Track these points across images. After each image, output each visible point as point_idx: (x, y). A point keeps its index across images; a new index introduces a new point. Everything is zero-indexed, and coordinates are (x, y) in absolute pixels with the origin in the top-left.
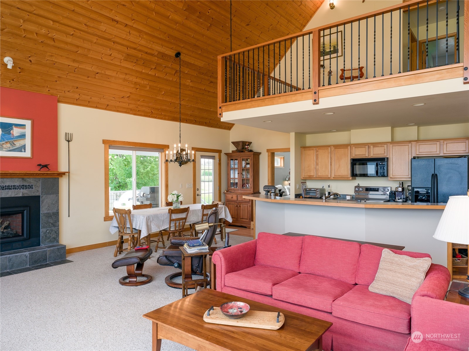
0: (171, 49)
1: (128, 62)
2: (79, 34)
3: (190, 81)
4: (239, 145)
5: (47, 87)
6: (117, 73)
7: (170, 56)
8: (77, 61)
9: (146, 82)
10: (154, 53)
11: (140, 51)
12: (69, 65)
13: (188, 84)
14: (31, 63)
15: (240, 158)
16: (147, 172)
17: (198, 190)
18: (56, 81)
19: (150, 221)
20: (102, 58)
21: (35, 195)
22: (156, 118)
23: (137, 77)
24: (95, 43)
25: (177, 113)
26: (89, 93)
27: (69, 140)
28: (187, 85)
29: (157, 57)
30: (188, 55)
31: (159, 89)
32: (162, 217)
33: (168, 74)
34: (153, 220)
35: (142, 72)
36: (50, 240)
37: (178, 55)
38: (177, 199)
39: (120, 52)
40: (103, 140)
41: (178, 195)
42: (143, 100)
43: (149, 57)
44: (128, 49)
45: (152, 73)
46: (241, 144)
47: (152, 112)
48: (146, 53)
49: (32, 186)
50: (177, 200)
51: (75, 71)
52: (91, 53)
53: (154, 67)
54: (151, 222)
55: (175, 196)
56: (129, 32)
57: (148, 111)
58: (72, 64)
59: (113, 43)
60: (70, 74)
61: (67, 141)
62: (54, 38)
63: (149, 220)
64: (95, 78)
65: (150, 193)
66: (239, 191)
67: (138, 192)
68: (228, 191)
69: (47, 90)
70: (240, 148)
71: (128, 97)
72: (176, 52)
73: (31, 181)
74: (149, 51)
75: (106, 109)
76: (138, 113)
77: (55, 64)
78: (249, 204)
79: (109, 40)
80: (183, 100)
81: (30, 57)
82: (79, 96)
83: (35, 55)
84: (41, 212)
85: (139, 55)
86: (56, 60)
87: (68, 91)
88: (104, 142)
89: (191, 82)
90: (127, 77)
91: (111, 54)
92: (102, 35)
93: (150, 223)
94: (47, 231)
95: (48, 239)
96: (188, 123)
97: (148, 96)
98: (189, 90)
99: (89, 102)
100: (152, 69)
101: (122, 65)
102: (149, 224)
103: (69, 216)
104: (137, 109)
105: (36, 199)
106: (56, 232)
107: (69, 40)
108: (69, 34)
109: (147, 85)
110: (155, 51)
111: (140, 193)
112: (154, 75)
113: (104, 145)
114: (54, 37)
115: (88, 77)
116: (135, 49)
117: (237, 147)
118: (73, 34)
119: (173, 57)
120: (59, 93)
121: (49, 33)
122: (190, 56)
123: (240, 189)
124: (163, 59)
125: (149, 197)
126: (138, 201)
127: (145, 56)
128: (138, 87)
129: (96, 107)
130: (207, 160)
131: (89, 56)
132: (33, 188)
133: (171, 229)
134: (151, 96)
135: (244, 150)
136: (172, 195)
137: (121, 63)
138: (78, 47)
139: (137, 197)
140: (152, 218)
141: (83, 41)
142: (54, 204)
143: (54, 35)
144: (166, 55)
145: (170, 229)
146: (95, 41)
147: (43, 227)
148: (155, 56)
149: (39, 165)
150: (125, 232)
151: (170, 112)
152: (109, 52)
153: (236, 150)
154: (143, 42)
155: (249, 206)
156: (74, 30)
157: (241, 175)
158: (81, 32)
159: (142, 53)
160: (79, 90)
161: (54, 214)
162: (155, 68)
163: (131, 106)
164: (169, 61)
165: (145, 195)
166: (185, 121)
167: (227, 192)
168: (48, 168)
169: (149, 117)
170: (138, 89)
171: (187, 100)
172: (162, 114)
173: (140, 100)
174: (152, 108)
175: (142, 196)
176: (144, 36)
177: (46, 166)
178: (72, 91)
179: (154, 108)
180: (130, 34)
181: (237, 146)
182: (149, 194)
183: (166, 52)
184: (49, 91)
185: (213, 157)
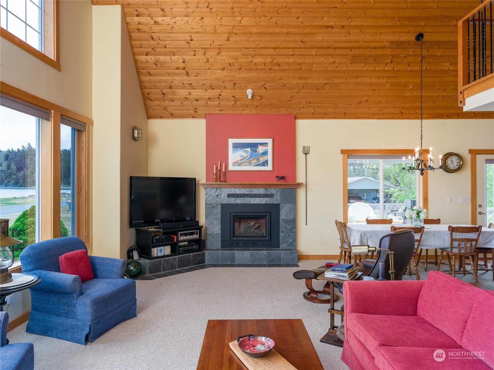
0: (408, 32)
1: (355, 64)
2: (298, 53)
3: (448, 64)
5: (284, 107)
6: (346, 79)
7: (408, 42)
8: (303, 78)
9: (384, 80)
10: (385, 45)
11: (366, 48)
12: (297, 84)
13: (446, 68)
14: (266, 90)
17: (480, 207)
18: (290, 100)
20: (326, 68)
21: (275, 203)
22: (409, 118)
23: (371, 77)
24: (316, 55)
25: (439, 107)
26: (322, 105)
27: (307, 153)
28: (446, 70)
29: (391, 49)
30: (435, 33)
31: (403, 84)
33: (411, 64)
35: (375, 70)
36: (288, 244)
37: (420, 36)
38: (417, 215)
39: (343, 57)
40: (341, 150)
41: (419, 211)
42: (386, 101)
43: (379, 52)
44: (351, 50)
45: (389, 68)
47: (401, 112)
48: (375, 48)
49: (273, 195)
51: (304, 87)
52: (314, 66)
53: (389, 61)
55: (415, 212)
56: (348, 32)
57: (397, 112)
58: (299, 82)
59: (333, 50)
60: (300, 92)
61: (305, 154)
62: (278, 64)
63: (364, 236)
64: (325, 89)
69: (285, 110)
71: (366, 101)
72: (417, 34)
73: (272, 191)
74: (378, 45)
75: (344, 118)
76: (383, 116)
77: (285, 86)
79: (328, 48)
80: (445, 90)
81: (264, 85)
82: (313, 110)
83: (268, 82)
84: (280, 218)
85: (367, 52)
86: (285, 82)
87: (303, 107)
88: (343, 152)
89: (450, 65)
90: (359, 80)
91: (335, 61)
92: (320, 45)
94: (285, 235)
95: (286, 243)
96: (462, 117)
97: (392, 95)
98: (451, 76)
99: (325, 113)
100: (387, 64)
101: (350, 68)
103: (306, 224)
104: (381, 112)
105: (277, 207)
106: (292, 238)
107: (291, 60)
108: (290, 56)
109: (385, 83)
110: (386, 42)
112: (393, 69)
113: (342, 155)
114: (278, 62)
115: (318, 90)
116: (359, 48)
118: (293, 55)
119: (414, 41)
120: (296, 111)
121: (273, 60)
122: (440, 32)
124: (399, 49)
127: (374, 52)
128: (375, 87)
129: (334, 117)
131: (314, 69)
132: (273, 197)
134: (395, 95)
137: (347, 67)
138: (300, 64)
141: (304, 57)
142: (291, 212)
143: (278, 60)
144: (402, 42)
146: (315, 53)
147: (282, 232)
148: (388, 48)
149: (278, 177)
150: (344, 246)
151: (428, 108)
152: (332, 60)
154: (367, 38)
156: (293, 50)
158: (300, 50)
159: (370, 50)
160: (313, 104)
161: (291, 221)
162: (391, 62)
163: (372, 110)
164: (408, 49)
166: (457, 116)
168: (284, 179)
169: (399, 118)
170: (375, 90)
171: (451, 88)
172: (416, 112)
173: (381, 102)
174: (399, 107)
176: (367, 31)
177: (283, 178)
178: (306, 106)
179: (403, 107)
180: (349, 34)
183: (402, 39)
184: (286, 110)
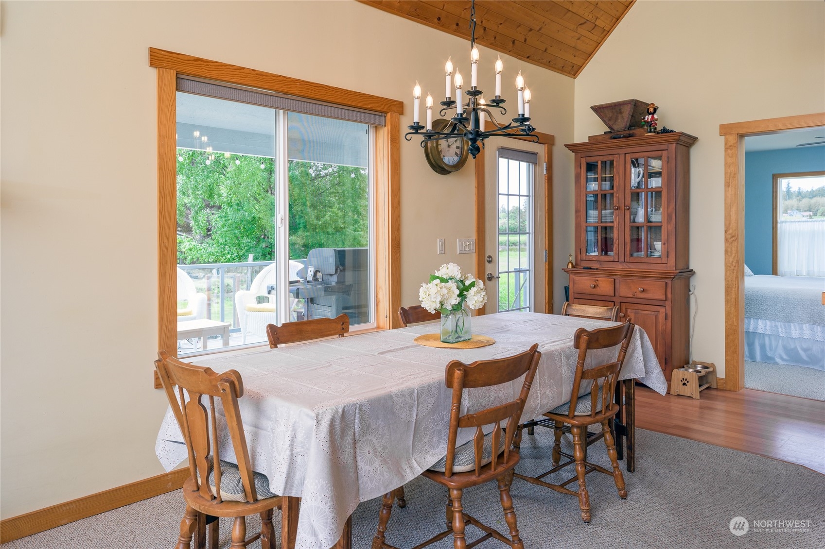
4: (621, 113)
15: (622, 157)
16: (324, 223)
17: (490, 262)
19: (349, 439)
32: (411, 408)
34: (366, 428)
38: (459, 299)
41: (462, 282)
46: (627, 111)
50: (460, 304)
54: (355, 442)
55: (452, 285)
63: (343, 433)
65: (336, 270)
66: (619, 266)
67: (297, 265)
68: (576, 264)
70: (621, 124)
78: (662, 310)
93: (349, 450)
102: (346, 457)
111: (305, 269)
117: (611, 123)
123: (622, 259)
125: (334, 284)
126: (298, 297)
130: (514, 164)
133: (457, 469)
135: (638, 131)
136: (438, 281)
139: (291, 283)
140: (362, 420)
145: (451, 469)
150: (214, 490)
153: (605, 133)
155: (661, 317)
157: (627, 212)
165: (319, 275)
167: (573, 266)
175: (310, 278)
181: (610, 119)
182: (333, 272)
185: (530, 157)
